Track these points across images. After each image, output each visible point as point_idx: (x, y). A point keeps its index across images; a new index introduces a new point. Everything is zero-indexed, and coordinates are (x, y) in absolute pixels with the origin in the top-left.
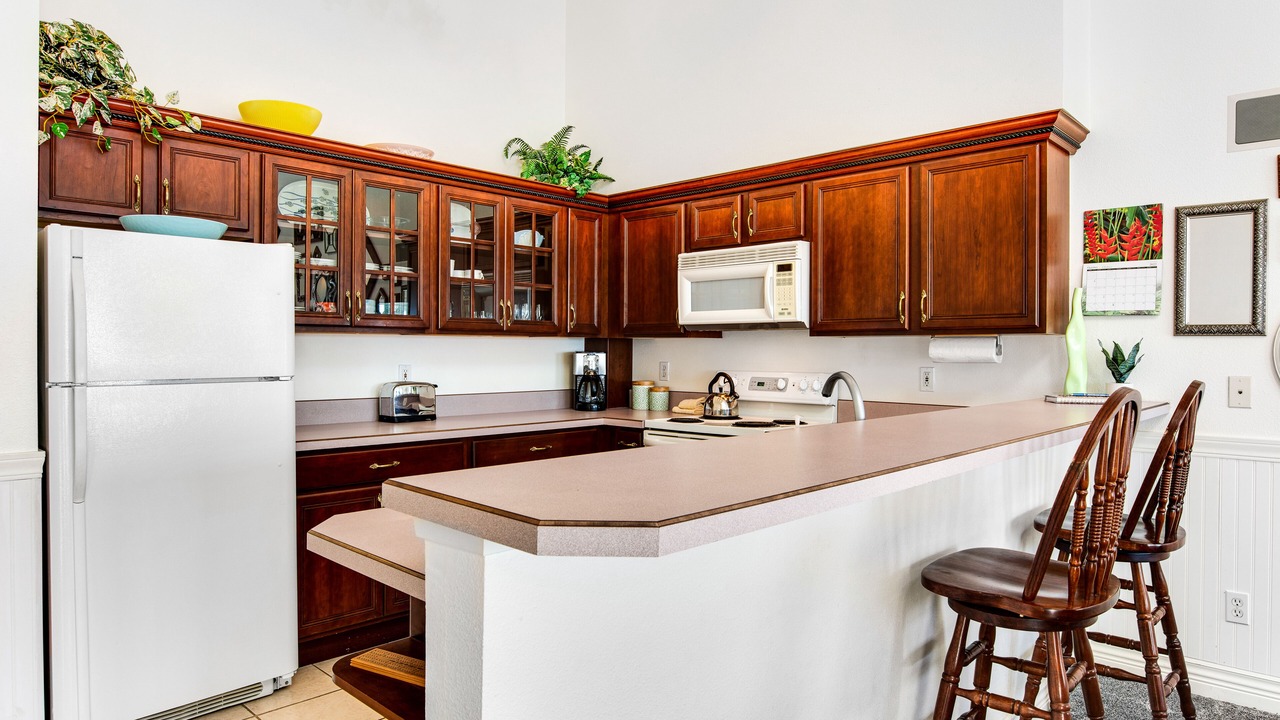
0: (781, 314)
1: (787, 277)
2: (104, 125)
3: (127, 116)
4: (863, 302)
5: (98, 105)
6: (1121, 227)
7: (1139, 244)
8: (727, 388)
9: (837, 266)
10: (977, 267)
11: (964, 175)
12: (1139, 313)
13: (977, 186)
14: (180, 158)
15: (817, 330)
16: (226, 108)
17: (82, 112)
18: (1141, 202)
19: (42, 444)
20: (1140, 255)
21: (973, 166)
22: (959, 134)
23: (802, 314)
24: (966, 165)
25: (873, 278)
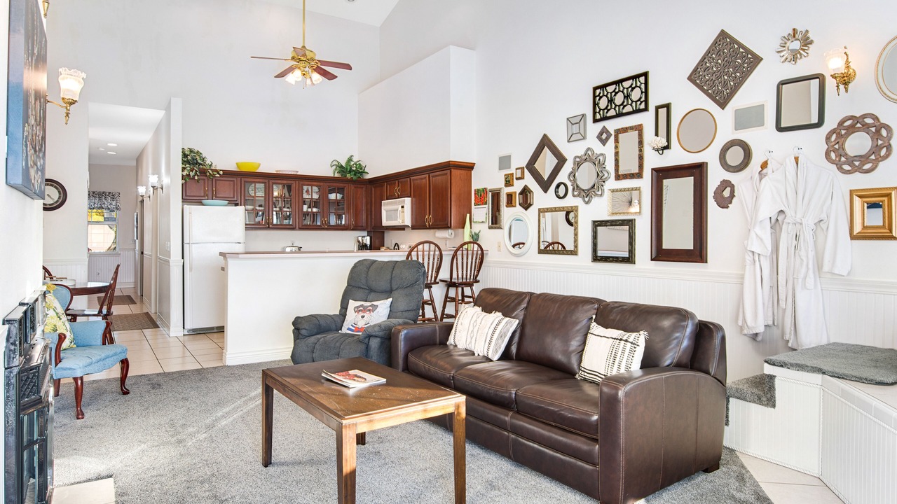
0: (404, 223)
1: (405, 210)
2: (198, 176)
3: (203, 172)
4: (420, 219)
5: (196, 171)
6: (481, 194)
7: (483, 200)
11: (437, 178)
12: (482, 222)
13: (440, 182)
14: (218, 182)
15: (413, 228)
16: (231, 167)
17: (192, 174)
19: (183, 258)
20: (483, 203)
23: (408, 222)
24: (438, 175)
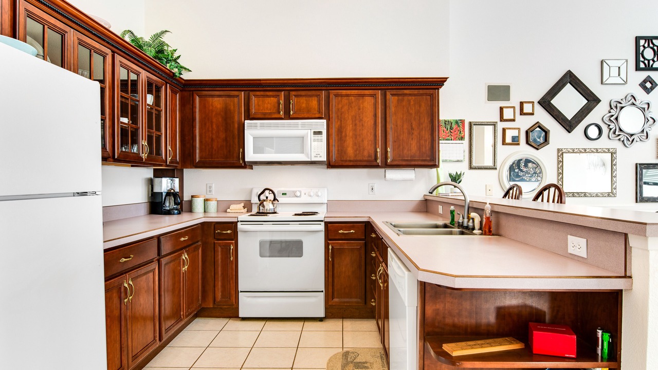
0: (315, 157)
1: (320, 138)
4: (358, 152)
6: (451, 127)
7: (457, 134)
8: (271, 197)
9: (344, 134)
10: (412, 139)
11: (406, 98)
12: (458, 161)
13: (412, 104)
15: (332, 165)
18: (458, 118)
20: (457, 138)
21: (410, 95)
22: (407, 80)
23: (323, 157)
24: (407, 94)
25: (363, 141)
